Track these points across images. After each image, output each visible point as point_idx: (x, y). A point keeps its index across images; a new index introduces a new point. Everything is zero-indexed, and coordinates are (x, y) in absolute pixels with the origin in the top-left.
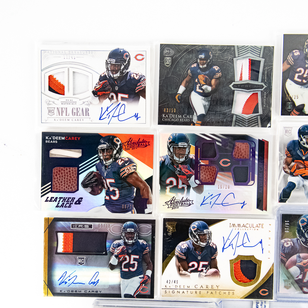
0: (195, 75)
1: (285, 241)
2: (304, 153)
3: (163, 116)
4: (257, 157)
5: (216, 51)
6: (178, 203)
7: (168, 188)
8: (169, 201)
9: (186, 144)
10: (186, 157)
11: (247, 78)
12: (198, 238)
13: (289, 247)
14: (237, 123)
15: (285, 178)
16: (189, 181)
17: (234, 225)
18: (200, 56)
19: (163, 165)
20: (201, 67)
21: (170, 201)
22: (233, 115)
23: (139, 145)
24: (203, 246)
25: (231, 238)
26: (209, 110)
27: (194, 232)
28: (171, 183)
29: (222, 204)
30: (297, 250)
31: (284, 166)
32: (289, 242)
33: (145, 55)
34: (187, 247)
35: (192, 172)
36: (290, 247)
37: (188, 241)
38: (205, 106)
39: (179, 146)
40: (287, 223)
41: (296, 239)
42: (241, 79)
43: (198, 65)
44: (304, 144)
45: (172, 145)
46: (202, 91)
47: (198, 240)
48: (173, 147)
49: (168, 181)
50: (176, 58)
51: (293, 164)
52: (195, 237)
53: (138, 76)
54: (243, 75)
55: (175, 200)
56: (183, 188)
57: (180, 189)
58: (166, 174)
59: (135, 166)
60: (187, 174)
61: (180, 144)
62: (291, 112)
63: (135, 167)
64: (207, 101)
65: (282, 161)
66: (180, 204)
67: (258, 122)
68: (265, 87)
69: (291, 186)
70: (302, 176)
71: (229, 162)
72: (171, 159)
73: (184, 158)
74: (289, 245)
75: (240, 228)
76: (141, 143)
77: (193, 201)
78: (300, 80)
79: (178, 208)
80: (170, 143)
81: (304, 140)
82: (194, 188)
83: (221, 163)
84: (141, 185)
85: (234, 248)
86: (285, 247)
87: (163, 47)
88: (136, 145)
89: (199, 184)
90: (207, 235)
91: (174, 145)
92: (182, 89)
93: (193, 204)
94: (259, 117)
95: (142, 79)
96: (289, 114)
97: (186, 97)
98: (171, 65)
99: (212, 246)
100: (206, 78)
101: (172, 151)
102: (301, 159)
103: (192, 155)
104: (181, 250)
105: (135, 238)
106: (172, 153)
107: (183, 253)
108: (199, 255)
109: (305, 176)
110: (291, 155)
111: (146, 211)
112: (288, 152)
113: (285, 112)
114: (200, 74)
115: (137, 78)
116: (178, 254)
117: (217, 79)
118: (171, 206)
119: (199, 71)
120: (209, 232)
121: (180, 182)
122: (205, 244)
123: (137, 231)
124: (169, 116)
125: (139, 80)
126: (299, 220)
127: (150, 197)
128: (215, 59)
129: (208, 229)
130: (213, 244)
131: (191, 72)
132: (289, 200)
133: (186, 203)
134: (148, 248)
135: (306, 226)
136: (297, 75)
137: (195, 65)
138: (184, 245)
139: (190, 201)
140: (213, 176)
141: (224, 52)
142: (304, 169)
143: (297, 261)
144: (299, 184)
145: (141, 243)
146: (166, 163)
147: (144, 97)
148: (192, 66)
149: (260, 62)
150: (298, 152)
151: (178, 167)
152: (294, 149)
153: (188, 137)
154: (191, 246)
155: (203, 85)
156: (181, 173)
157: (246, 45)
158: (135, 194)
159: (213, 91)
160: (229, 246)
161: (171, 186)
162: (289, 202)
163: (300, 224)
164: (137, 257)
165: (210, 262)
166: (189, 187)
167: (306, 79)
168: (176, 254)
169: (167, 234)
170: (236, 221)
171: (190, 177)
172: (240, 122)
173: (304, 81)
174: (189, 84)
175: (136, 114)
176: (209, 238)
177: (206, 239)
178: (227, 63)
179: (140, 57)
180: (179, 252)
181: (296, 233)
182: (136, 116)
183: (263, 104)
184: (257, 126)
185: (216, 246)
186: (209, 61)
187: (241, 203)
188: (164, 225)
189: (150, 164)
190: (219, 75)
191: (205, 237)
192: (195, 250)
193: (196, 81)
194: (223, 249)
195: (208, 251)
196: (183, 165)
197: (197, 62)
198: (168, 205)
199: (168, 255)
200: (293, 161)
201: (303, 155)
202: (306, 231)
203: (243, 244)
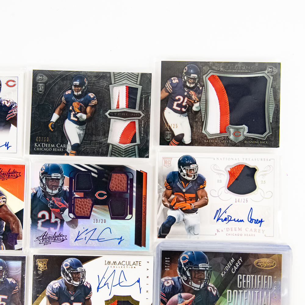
0: (69, 102)
1: (166, 280)
2: (184, 186)
3: (35, 145)
4: (135, 189)
5: (91, 77)
6: (51, 239)
7: (40, 222)
8: (40, 237)
9: (59, 175)
10: (59, 189)
11: (124, 106)
12: (71, 276)
13: (169, 286)
14: (113, 153)
15: (164, 212)
16: (62, 215)
17: (109, 262)
18: (75, 82)
19: (34, 197)
20: (76, 93)
21: (42, 236)
22: (109, 144)
23: (9, 176)
24: (76, 285)
25: (106, 277)
26: (83, 139)
27: (66, 271)
28: (44, 216)
29: (98, 239)
30: (178, 290)
31: (163, 199)
32: (170, 281)
33: (17, 82)
34: (59, 287)
35: (66, 205)
36: (171, 286)
37: (61, 279)
38: (79, 135)
39: (52, 177)
40: (167, 260)
41: (177, 277)
42: (118, 107)
43: (73, 92)
44: (184, 176)
45: (45, 176)
46: (76, 119)
47: (70, 279)
48: (46, 178)
49: (40, 215)
50: (50, 85)
51: (173, 196)
52: (67, 275)
53: (9, 103)
54: (120, 103)
55: (47, 235)
56: (56, 222)
57: (53, 223)
58: (38, 207)
59: (5, 198)
60: (60, 207)
61: (54, 175)
62: (170, 141)
63: (4, 200)
64: (81, 130)
65: (161, 194)
66: (53, 240)
67: (135, 152)
68: (143, 115)
69: (171, 221)
70: (183, 209)
71: (105, 195)
72: (43, 191)
73: (58, 190)
74: (170, 284)
75: (116, 266)
76: (11, 173)
77: (66, 236)
78: (179, 109)
79: (50, 244)
80: (42, 174)
81: (184, 171)
82: (67, 222)
83: (96, 195)
84: (11, 219)
85: (110, 287)
86: (165, 286)
87: (36, 73)
88: (6, 176)
89: (73, 218)
90: (81, 273)
91: (47, 176)
92: (55, 117)
93: (67, 239)
94: (136, 147)
95: (14, 106)
96: (168, 144)
97: (60, 125)
98: (44, 92)
99: (86, 285)
100: (81, 106)
101: (44, 182)
102: (182, 192)
103: (66, 188)
104: (52, 289)
105: (4, 276)
106: (45, 185)
107: (54, 293)
108: (72, 295)
109: (186, 210)
110: (171, 187)
111: (16, 247)
112: (168, 184)
113: (164, 141)
114: (74, 101)
115: (8, 105)
116: (50, 294)
117: (92, 106)
118: (43, 241)
119: (73, 98)
120: (83, 271)
121: (53, 216)
122: (78, 283)
123: (6, 269)
124: (41, 145)
125: (10, 108)
126: (180, 257)
127: (20, 232)
128: (90, 86)
129: (81, 266)
130: (87, 283)
131: (66, 99)
132: (168, 235)
133: (59, 238)
134: (17, 287)
135: (187, 263)
136: (176, 103)
137: (69, 92)
138: (56, 284)
139: (64, 236)
140: (88, 209)
141: (99, 79)
142: (185, 202)
143: (178, 302)
144: (179, 219)
145: (10, 283)
146: (38, 195)
147: (16, 125)
148: (67, 93)
149: (137, 89)
150: (178, 184)
151: (50, 199)
152: (174, 181)
153: (62, 167)
154: (64, 286)
155: (78, 113)
156: (54, 206)
157: (123, 72)
158: (4, 229)
159: (88, 120)
160: (105, 285)
161: (43, 220)
162: (169, 237)
163: (181, 261)
164: (6, 297)
165: (84, 303)
166: (62, 221)
167: (185, 107)
168: (47, 293)
169: (37, 272)
170: (112, 259)
171: (63, 210)
172: (117, 152)
173: (184, 110)
174: (63, 112)
175: (6, 142)
176: (83, 277)
177: (79, 278)
178: (102, 90)
179: (11, 84)
180: (50, 292)
181: (177, 270)
182: (7, 145)
183: (140, 133)
184: (134, 156)
185: (90, 285)
186: (84, 87)
187: (118, 239)
188: (35, 262)
189: (21, 196)
190: (94, 102)
191: (79, 276)
192: (68, 289)
193: (71, 108)
194: (98, 288)
195: (81, 291)
196: (56, 197)
197: (71, 89)
198: (39, 240)
199: (38, 295)
200: (173, 193)
201: (183, 187)
202: (188, 268)
203: (119, 284)
